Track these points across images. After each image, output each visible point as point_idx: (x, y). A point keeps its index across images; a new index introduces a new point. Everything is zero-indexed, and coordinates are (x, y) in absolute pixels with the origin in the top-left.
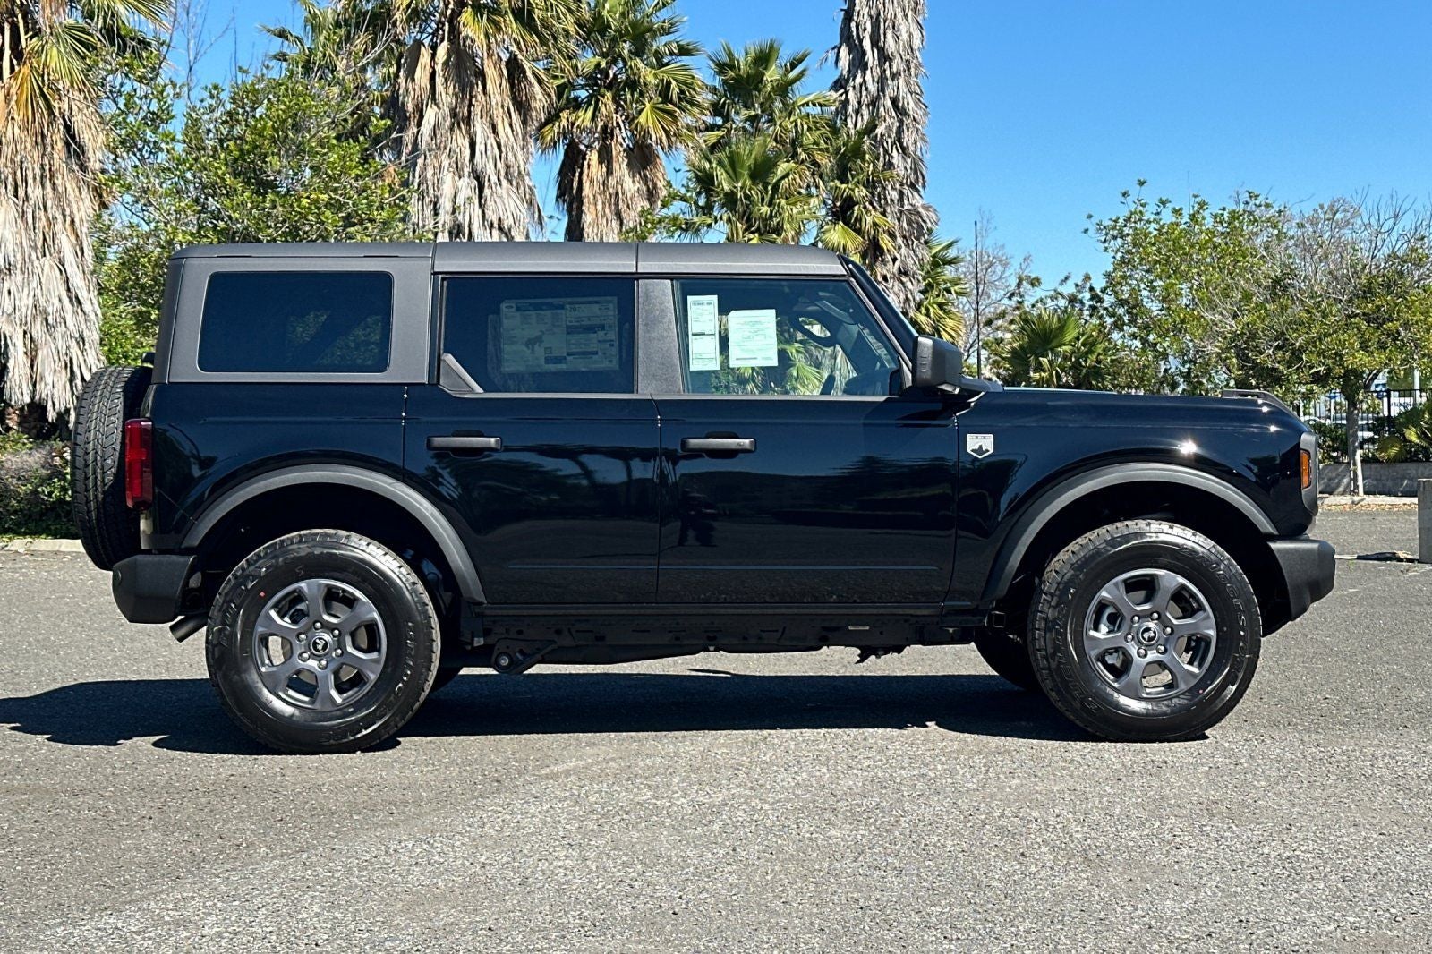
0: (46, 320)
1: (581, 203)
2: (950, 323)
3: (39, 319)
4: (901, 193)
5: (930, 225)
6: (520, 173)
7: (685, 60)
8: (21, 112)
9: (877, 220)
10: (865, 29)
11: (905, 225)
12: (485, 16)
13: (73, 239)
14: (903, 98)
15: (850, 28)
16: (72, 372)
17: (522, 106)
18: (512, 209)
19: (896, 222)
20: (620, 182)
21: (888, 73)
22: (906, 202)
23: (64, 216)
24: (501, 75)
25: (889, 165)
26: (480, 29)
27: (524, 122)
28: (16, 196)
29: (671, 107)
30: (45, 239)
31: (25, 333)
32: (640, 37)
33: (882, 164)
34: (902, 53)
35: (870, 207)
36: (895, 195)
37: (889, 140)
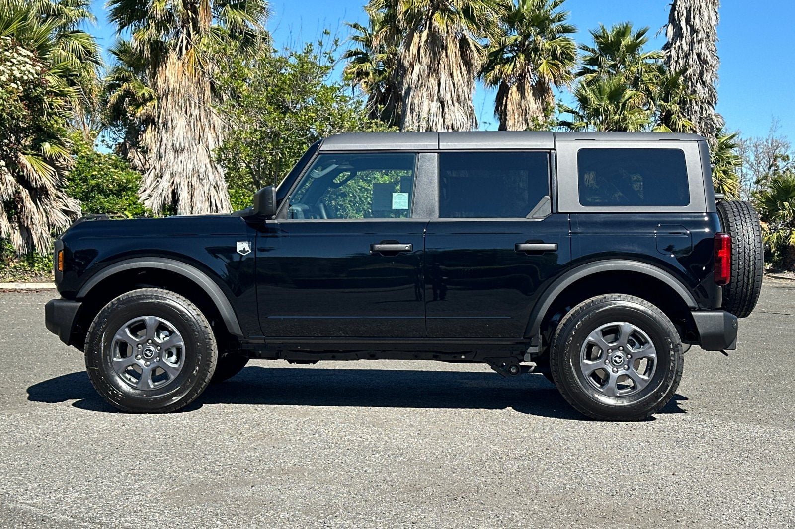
0: (199, 176)
1: (506, 115)
2: (730, 181)
3: (196, 176)
4: (701, 108)
5: (718, 126)
6: (465, 99)
7: (567, 35)
8: (190, 72)
9: (685, 123)
10: (682, 15)
11: (703, 126)
12: (446, 16)
13: (214, 135)
14: (704, 54)
15: (674, 14)
16: (211, 202)
17: (468, 64)
18: (460, 119)
19: (698, 124)
20: (528, 103)
21: (695, 39)
22: (704, 113)
23: (210, 124)
24: (456, 47)
25: (694, 92)
26: (443, 22)
27: (469, 72)
28: (186, 114)
29: (557, 62)
30: (200, 135)
31: (188, 182)
32: (541, 23)
33: (689, 91)
34: (704, 29)
35: (681, 116)
36: (697, 108)
37: (695, 78)
